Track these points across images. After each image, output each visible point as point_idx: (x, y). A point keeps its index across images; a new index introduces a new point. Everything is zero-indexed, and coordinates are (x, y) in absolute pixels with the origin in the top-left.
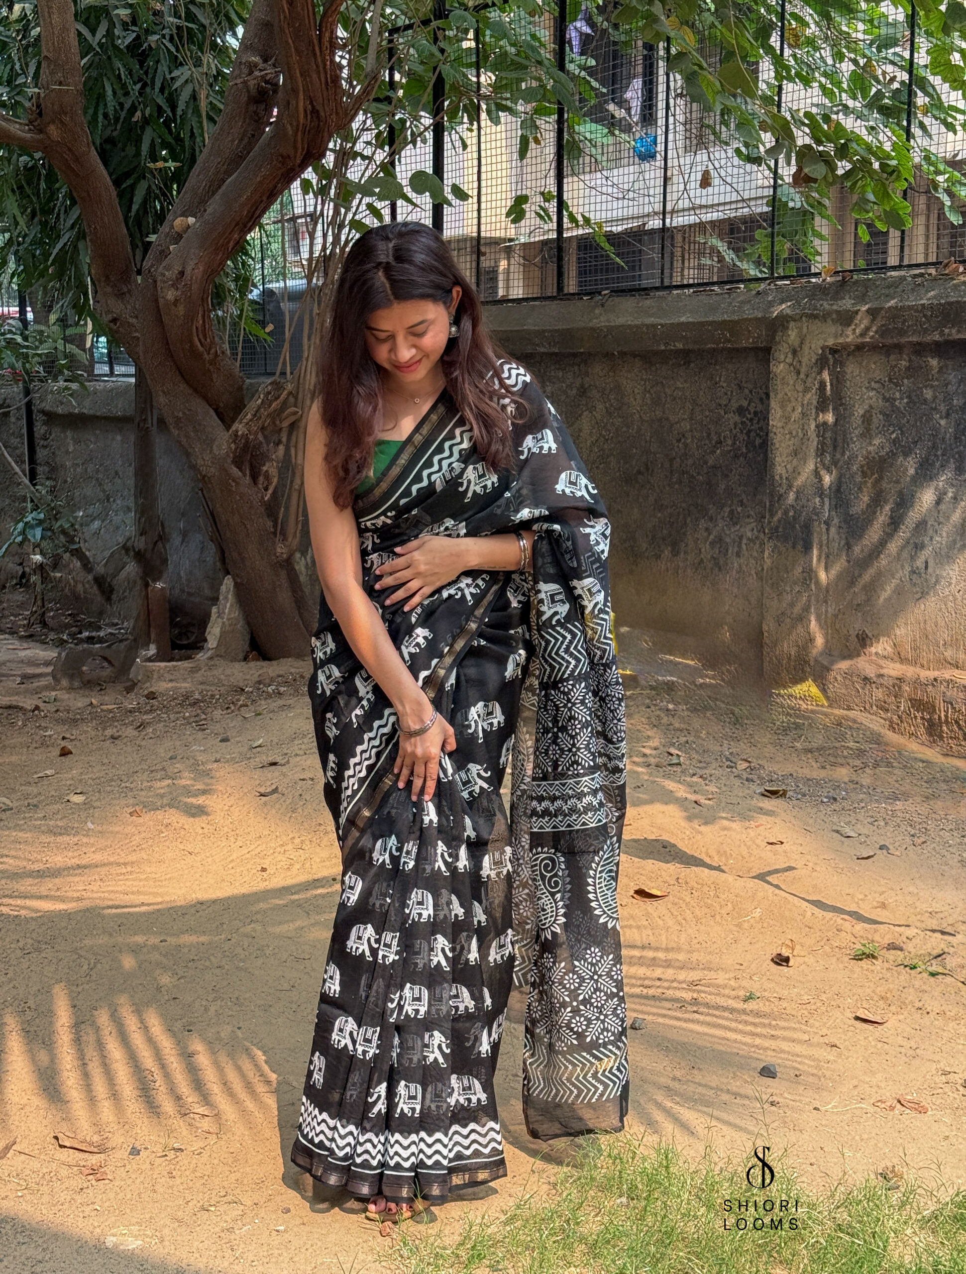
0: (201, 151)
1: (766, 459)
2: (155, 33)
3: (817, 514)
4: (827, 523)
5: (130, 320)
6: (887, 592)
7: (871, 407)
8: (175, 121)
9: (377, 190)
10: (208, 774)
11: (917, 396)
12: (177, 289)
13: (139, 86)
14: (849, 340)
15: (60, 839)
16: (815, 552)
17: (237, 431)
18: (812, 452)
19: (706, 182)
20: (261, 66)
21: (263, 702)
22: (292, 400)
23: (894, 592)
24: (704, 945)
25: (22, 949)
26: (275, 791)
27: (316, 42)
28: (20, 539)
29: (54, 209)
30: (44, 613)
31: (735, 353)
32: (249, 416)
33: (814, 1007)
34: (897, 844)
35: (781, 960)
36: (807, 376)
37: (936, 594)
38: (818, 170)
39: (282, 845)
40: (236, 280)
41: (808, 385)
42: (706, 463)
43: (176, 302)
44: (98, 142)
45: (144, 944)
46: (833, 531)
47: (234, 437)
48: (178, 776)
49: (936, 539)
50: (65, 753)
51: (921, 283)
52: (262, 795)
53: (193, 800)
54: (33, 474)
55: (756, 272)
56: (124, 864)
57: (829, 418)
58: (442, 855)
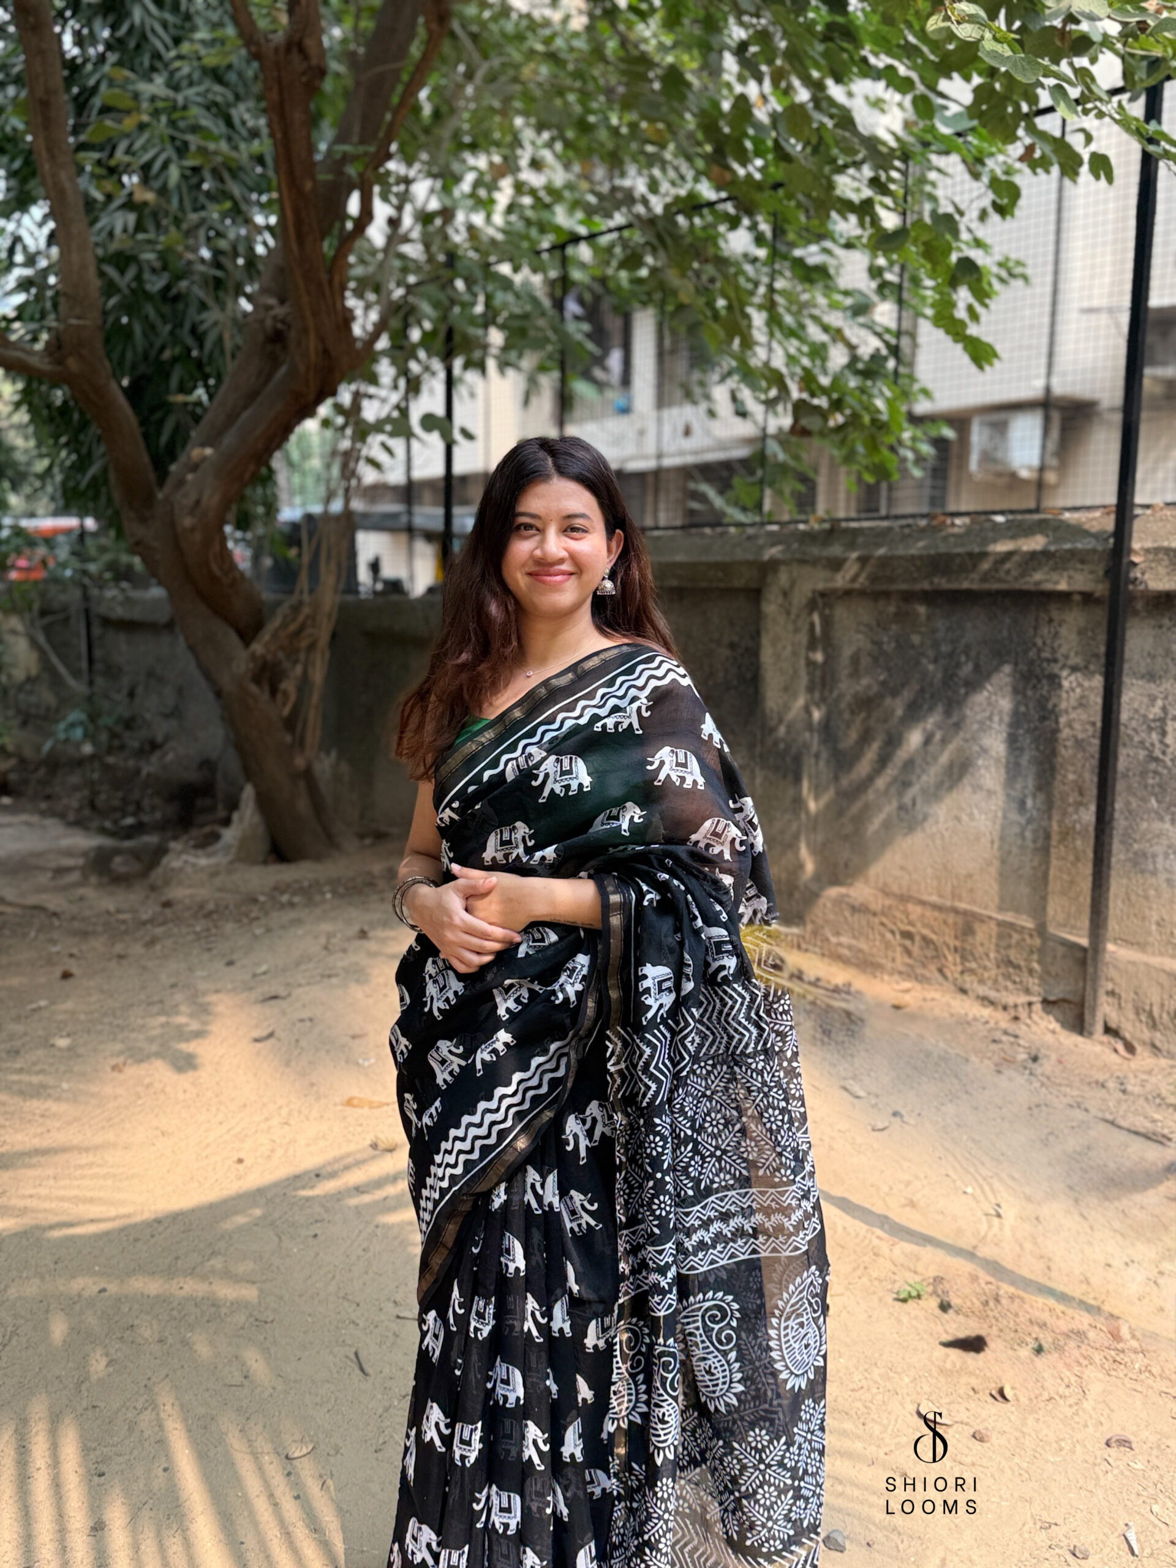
3: (807, 748)
4: (816, 756)
5: (153, 543)
6: (875, 824)
7: (859, 649)
9: (391, 429)
10: (206, 1008)
11: (905, 640)
12: (194, 516)
14: (838, 585)
16: (805, 784)
17: (256, 650)
18: (803, 688)
19: (687, 432)
21: (275, 915)
22: (309, 622)
23: (883, 825)
26: (271, 1035)
27: (327, 287)
31: (729, 592)
32: (268, 637)
36: (798, 617)
37: (924, 830)
38: (811, 422)
39: (267, 1119)
41: (799, 626)
43: (193, 529)
45: (79, 1295)
46: (822, 764)
47: (253, 656)
48: (174, 1010)
49: (924, 778)
50: (66, 975)
51: (910, 534)
52: (257, 1040)
53: (184, 1047)
54: (90, 670)
55: (741, 517)
56: (87, 1150)
57: (819, 657)
58: (533, 1314)
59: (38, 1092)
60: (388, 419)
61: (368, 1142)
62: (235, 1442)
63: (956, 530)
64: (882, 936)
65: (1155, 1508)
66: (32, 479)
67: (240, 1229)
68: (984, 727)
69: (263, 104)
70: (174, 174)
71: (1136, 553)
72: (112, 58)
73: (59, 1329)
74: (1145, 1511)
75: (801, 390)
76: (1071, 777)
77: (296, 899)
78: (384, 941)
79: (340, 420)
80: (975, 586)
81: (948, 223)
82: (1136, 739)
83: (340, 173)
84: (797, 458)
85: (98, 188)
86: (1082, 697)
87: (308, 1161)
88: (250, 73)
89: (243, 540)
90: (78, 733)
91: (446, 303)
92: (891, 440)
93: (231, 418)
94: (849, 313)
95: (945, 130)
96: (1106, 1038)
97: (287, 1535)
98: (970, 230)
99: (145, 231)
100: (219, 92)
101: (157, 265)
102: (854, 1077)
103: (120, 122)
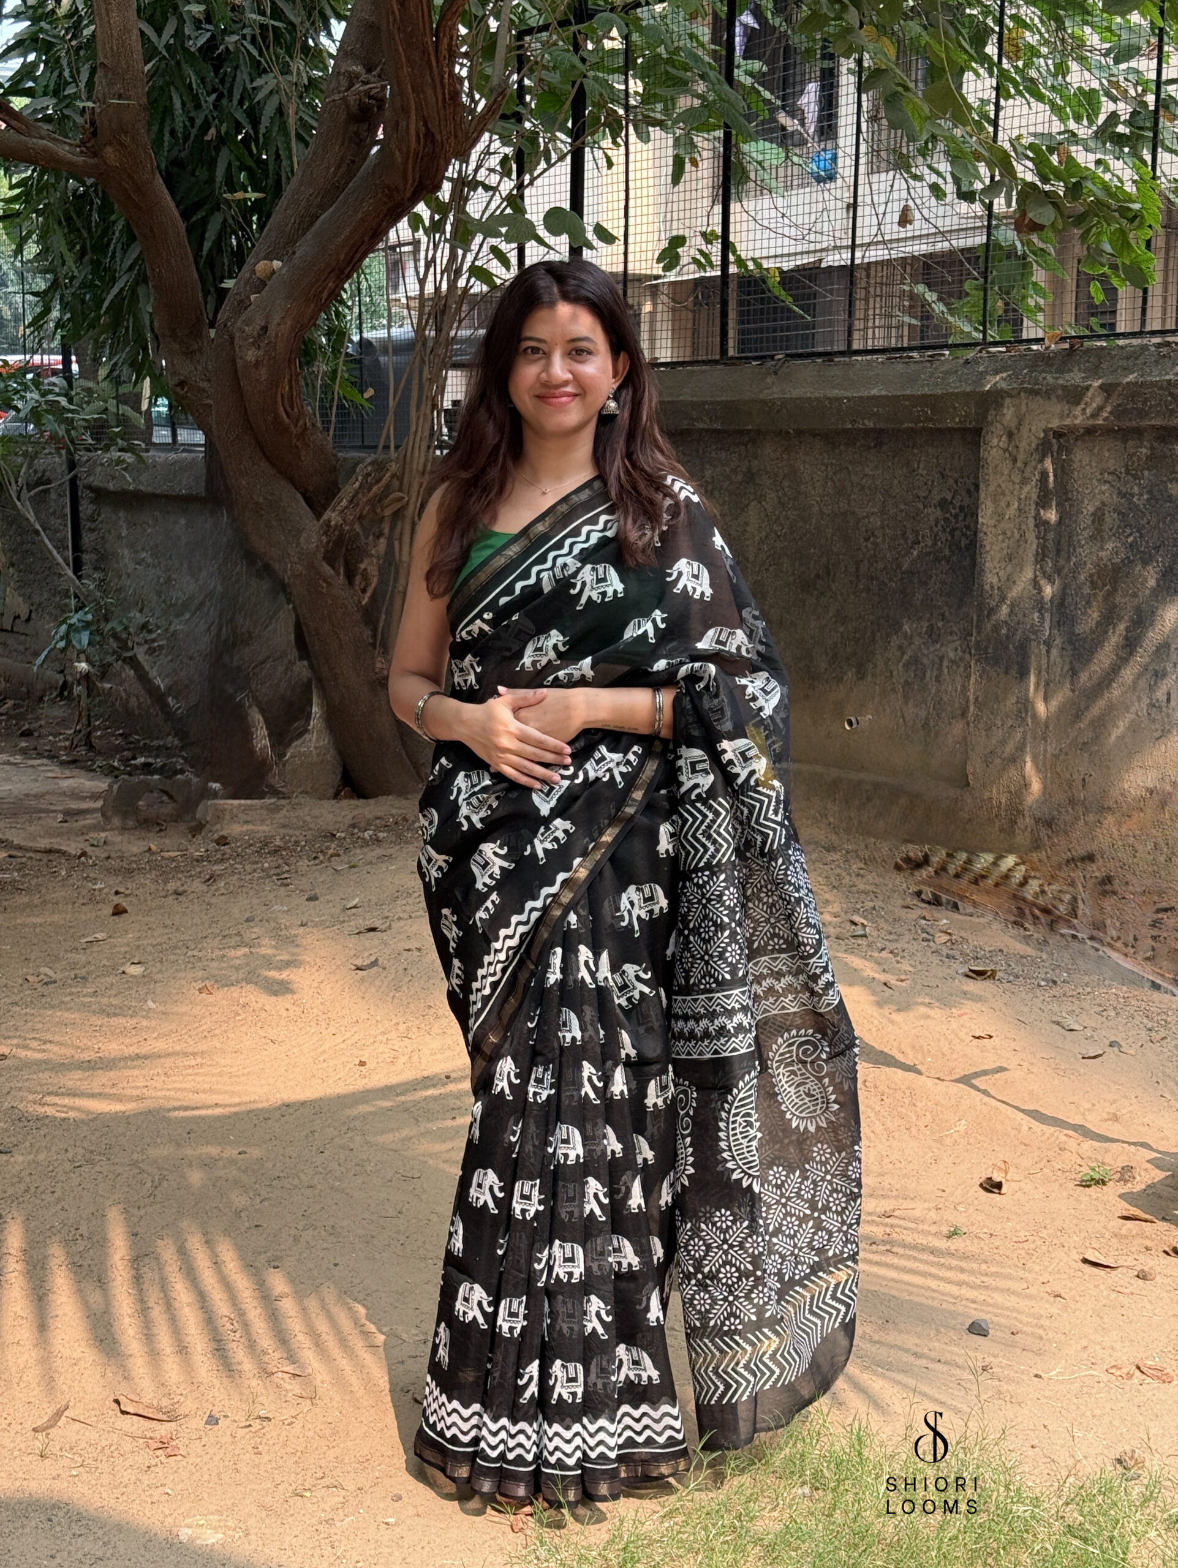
0: (288, 179)
1: (974, 564)
2: (233, 33)
3: (1035, 633)
4: (1048, 644)
5: (201, 384)
6: (1118, 730)
7: (1103, 504)
8: (257, 141)
9: (504, 230)
10: (291, 941)
11: (1160, 491)
12: (259, 348)
13: (214, 96)
14: (1077, 422)
15: (114, 1021)
16: (1033, 679)
17: (329, 521)
18: (1030, 557)
20: (364, 77)
21: (358, 851)
22: (396, 483)
23: (1128, 728)
24: (898, 1165)
25: (71, 1161)
26: (375, 963)
27: (432, 51)
28: (62, 644)
29: (108, 245)
30: (90, 733)
31: (939, 434)
32: (344, 503)
33: (1032, 1246)
34: (1131, 1040)
35: (992, 1186)
36: (1026, 464)
38: (1045, 215)
39: (384, 1033)
40: (328, 334)
41: (1026, 475)
42: (899, 566)
43: (257, 364)
44: (163, 166)
46: (1054, 653)
47: (326, 529)
48: (256, 942)
50: (119, 911)
52: (358, 969)
53: (275, 974)
57: (1052, 516)
58: (590, 1079)
59: (121, 1011)
60: (498, 217)
93: (305, 222)
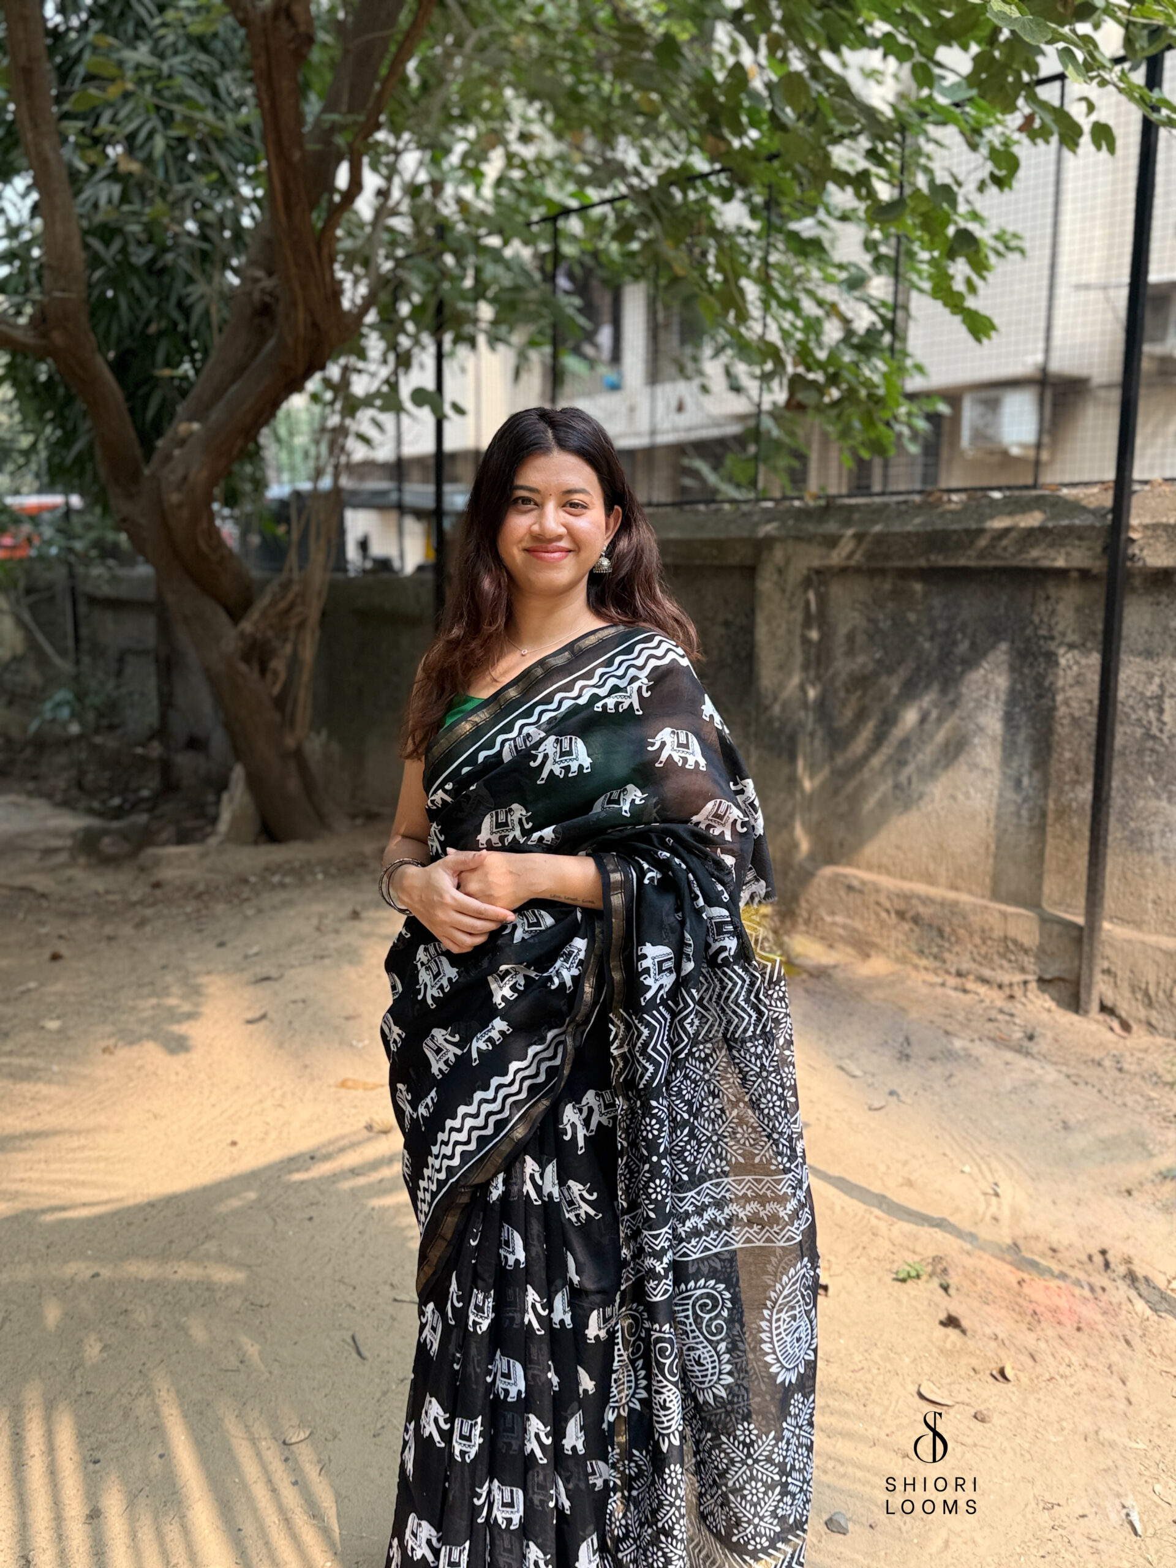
3: (802, 726)
4: (812, 735)
5: (139, 520)
6: (870, 803)
7: (855, 626)
9: (381, 404)
10: (197, 990)
11: (901, 618)
14: (834, 562)
16: (800, 763)
17: (245, 629)
18: (798, 667)
19: (680, 408)
21: (266, 896)
22: (299, 600)
23: (878, 804)
26: (263, 1017)
27: (315, 257)
31: (722, 570)
32: (257, 615)
36: (793, 595)
37: (919, 809)
38: (807, 397)
39: (261, 1101)
41: (794, 603)
43: (180, 506)
45: (72, 1280)
46: (817, 743)
47: (242, 635)
48: (166, 992)
49: (920, 757)
50: (55, 957)
51: (905, 510)
52: (250, 1022)
53: (176, 1029)
54: (77, 649)
55: (734, 493)
56: (79, 1133)
57: (814, 635)
58: (534, 1307)
59: (28, 1075)
60: (378, 394)
61: (363, 1124)
62: (233, 1428)
63: (953, 506)
64: (877, 914)
65: (1158, 1488)
66: (15, 455)
67: (235, 1212)
68: (980, 705)
69: (250, 74)
70: (159, 144)
71: (1135, 529)
72: (95, 25)
73: (52, 1314)
74: (1147, 1490)
75: (795, 365)
76: (1068, 755)
77: (288, 880)
78: (376, 922)
79: (328, 396)
80: (972, 563)
81: (946, 193)
82: (1134, 717)
83: (328, 143)
84: (791, 434)
85: (83, 158)
86: (1079, 675)
87: (303, 1144)
88: (237, 44)
89: (231, 517)
90: (65, 712)
91: (437, 275)
92: (886, 415)
93: (218, 393)
94: (844, 287)
95: (942, 100)
96: (1101, 1017)
97: (287, 1521)
98: (968, 202)
99: (130, 202)
100: (204, 62)
101: (143, 237)
102: (851, 1056)
103: (103, 89)
